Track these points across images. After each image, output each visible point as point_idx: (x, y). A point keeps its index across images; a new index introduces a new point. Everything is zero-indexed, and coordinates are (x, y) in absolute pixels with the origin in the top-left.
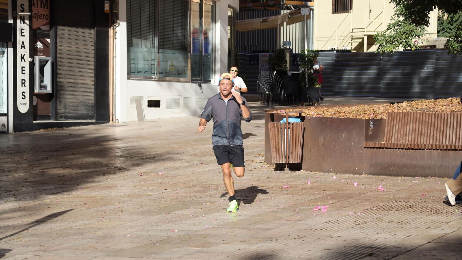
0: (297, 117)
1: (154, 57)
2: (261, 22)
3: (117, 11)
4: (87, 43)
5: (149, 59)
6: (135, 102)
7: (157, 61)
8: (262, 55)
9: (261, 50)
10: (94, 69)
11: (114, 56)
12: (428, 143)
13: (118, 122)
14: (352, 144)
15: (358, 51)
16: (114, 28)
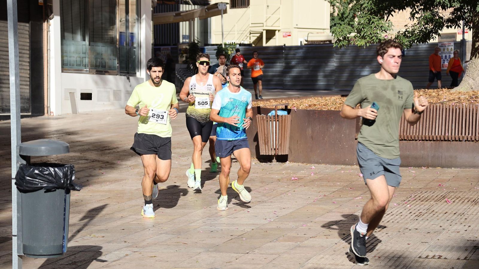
0: (282, 110)
1: (85, 50)
2: (174, 16)
3: (51, 3)
4: (23, 35)
5: (80, 52)
6: (69, 95)
7: (88, 54)
8: (163, 48)
9: (161, 43)
10: (29, 62)
11: (49, 48)
12: (417, 134)
13: (53, 115)
14: (343, 135)
15: (256, 44)
16: (48, 21)
